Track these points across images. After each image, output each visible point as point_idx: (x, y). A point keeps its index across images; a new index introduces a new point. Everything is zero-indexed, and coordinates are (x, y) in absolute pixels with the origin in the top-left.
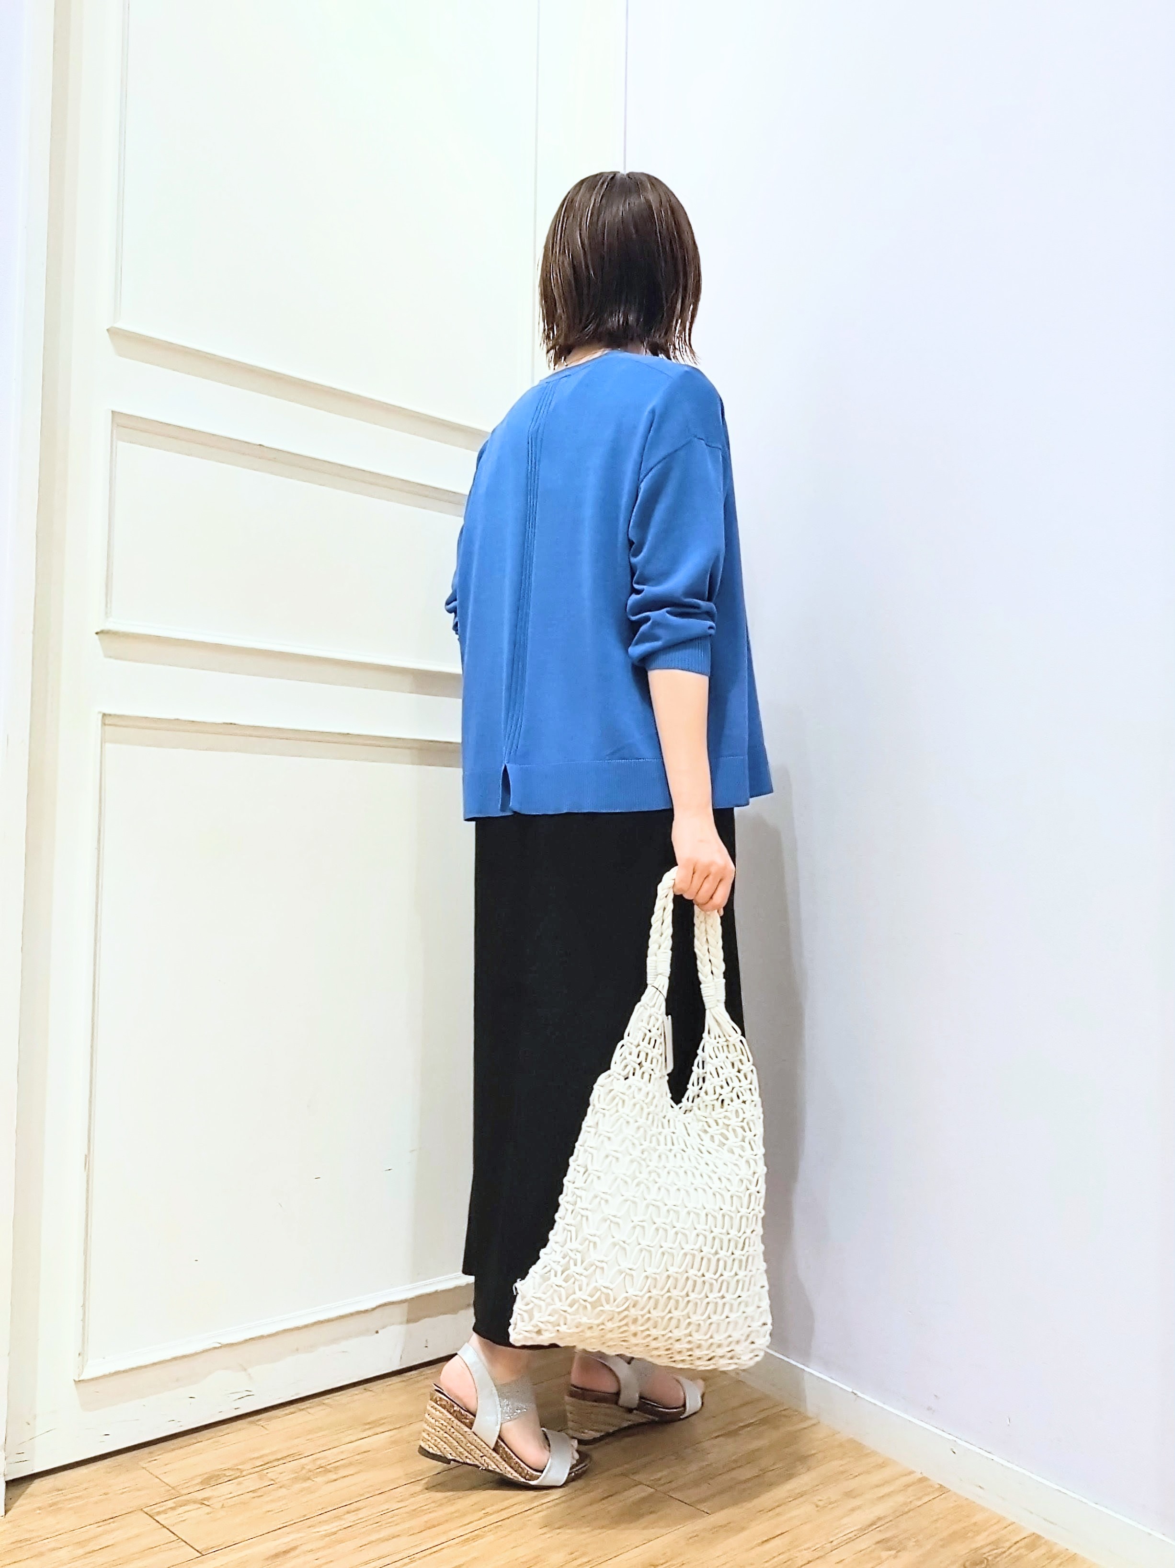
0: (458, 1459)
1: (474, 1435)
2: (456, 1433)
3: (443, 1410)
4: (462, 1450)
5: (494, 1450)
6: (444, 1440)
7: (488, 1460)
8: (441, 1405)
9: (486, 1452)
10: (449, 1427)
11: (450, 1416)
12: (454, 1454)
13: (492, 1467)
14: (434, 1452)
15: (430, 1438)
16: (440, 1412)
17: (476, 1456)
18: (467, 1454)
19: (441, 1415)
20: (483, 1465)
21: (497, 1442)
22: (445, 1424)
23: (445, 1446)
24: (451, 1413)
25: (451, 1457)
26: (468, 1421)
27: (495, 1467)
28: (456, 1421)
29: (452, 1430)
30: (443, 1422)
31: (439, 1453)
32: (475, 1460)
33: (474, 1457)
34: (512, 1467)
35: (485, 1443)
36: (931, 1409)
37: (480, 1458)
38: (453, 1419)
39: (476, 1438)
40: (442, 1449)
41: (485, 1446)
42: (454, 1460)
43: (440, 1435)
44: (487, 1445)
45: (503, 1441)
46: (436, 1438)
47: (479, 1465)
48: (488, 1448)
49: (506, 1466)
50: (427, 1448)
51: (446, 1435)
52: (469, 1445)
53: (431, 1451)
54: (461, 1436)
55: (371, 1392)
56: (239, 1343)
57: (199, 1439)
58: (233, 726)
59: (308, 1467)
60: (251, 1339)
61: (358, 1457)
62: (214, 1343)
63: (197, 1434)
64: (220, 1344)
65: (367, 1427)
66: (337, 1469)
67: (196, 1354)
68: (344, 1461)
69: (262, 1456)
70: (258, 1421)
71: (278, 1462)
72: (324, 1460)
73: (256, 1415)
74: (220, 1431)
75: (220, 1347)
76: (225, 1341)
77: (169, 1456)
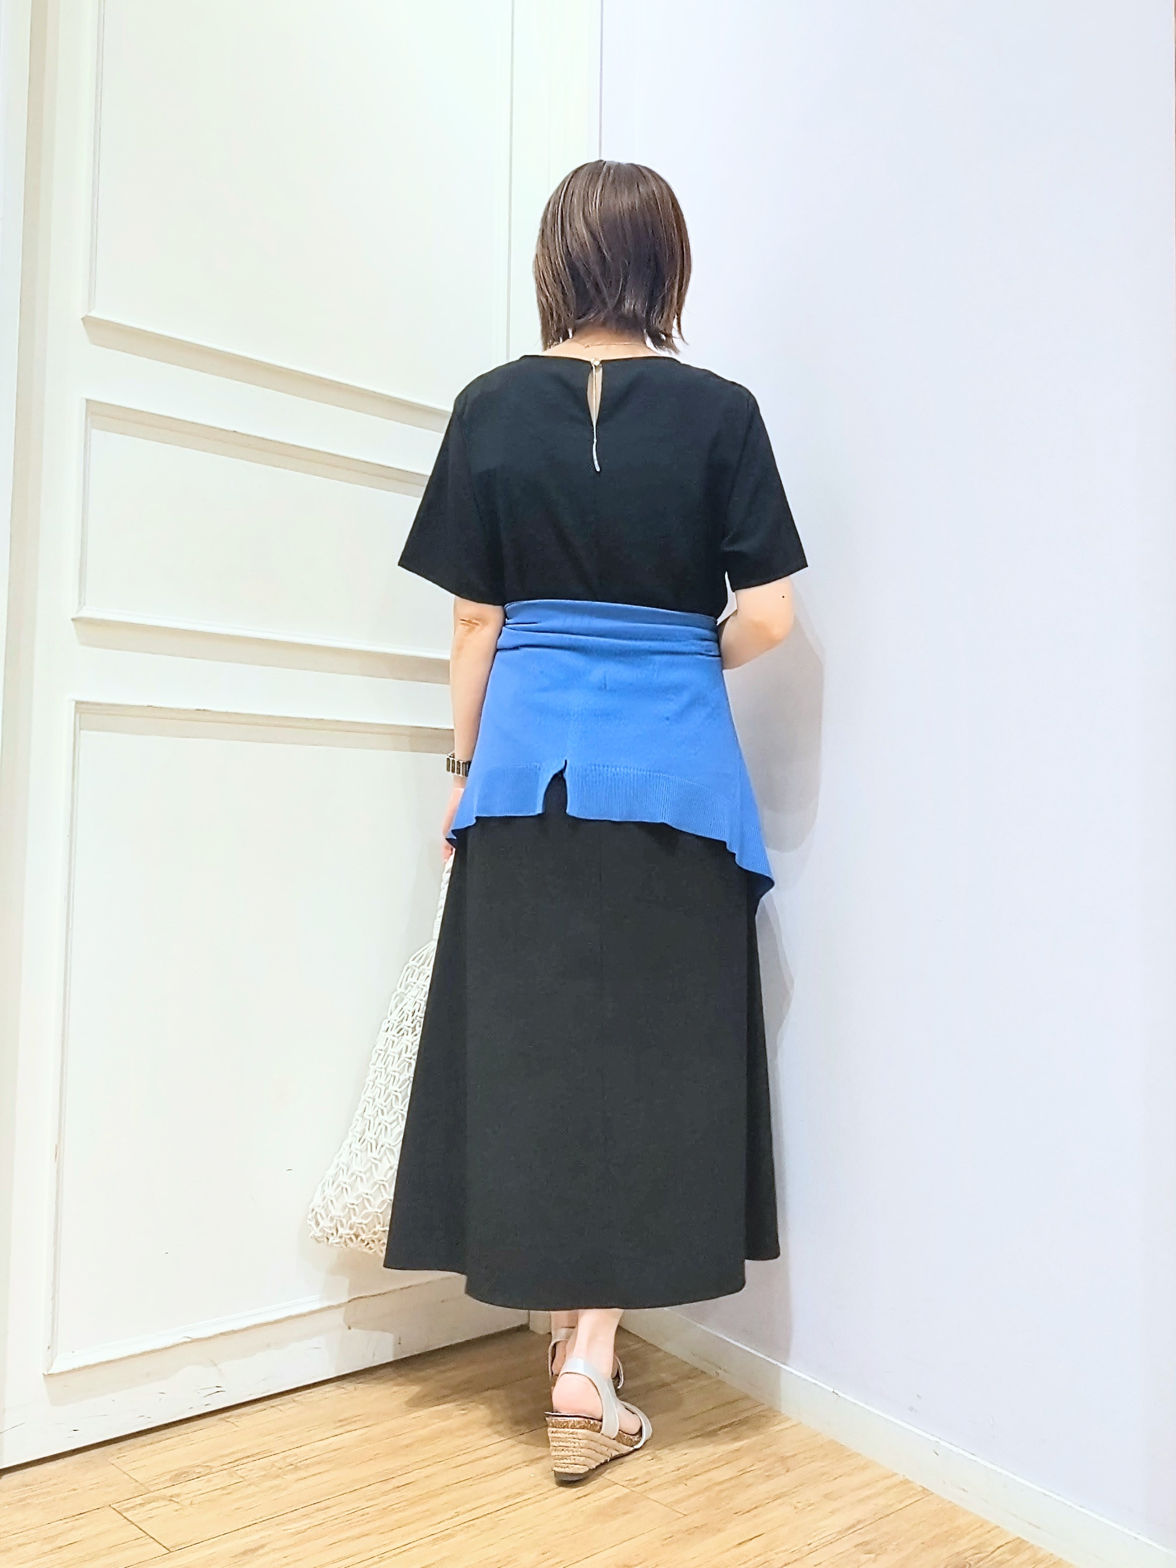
36: (913, 1409)
55: (343, 1390)
56: (209, 1338)
57: (169, 1436)
58: (208, 713)
59: (278, 1465)
60: (222, 1334)
61: (327, 1455)
62: (184, 1337)
63: (167, 1431)
64: (189, 1338)
65: (338, 1424)
66: (307, 1466)
67: (166, 1349)
68: (315, 1459)
69: (233, 1453)
70: (228, 1418)
71: (248, 1459)
72: (296, 1458)
73: (227, 1412)
74: (189, 1428)
75: (189, 1342)
76: (195, 1335)
77: (138, 1453)
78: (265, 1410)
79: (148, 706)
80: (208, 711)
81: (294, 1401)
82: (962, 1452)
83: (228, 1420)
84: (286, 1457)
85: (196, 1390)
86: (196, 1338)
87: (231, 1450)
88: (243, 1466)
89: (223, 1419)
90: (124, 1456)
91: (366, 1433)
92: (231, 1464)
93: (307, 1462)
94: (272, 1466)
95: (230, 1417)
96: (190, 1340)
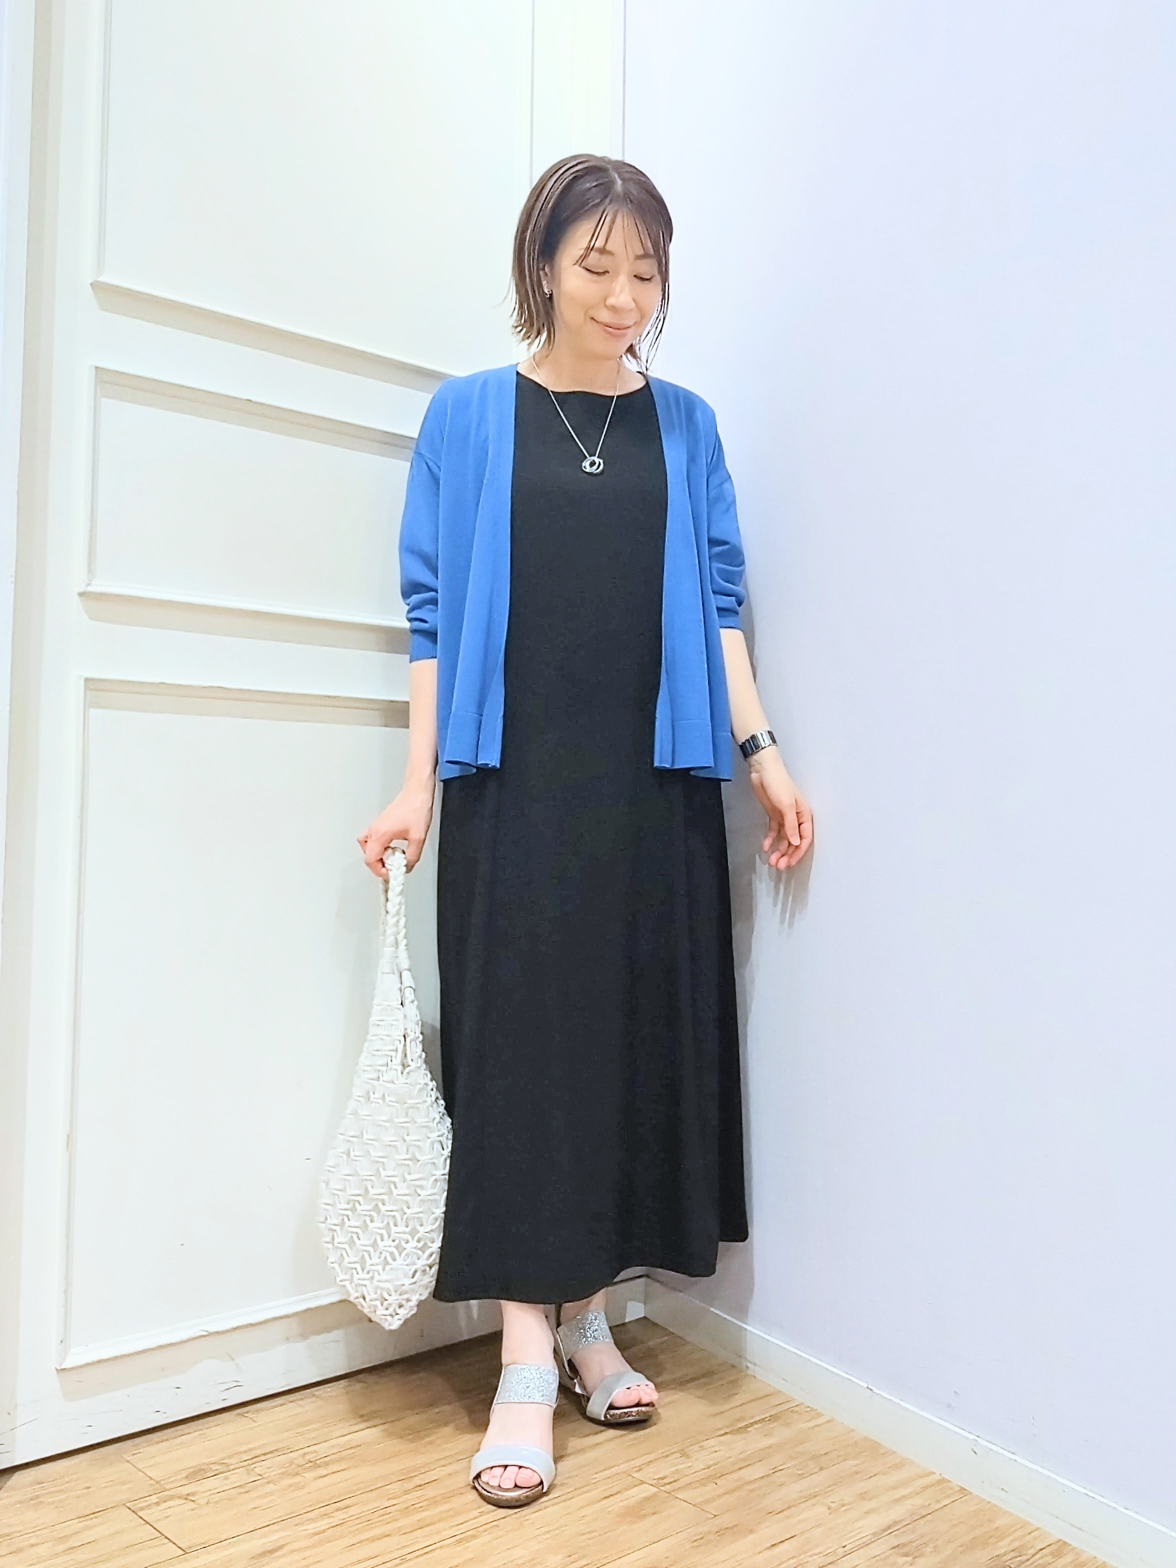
36: (951, 1406)
55: (363, 1384)
56: (227, 1332)
57: (185, 1431)
59: (296, 1462)
60: (240, 1327)
62: (201, 1330)
63: (184, 1426)
64: (206, 1331)
65: (359, 1420)
66: (327, 1464)
67: (182, 1342)
68: (334, 1456)
69: (250, 1450)
71: (266, 1456)
72: (314, 1455)
73: (244, 1407)
74: (207, 1423)
75: (207, 1335)
76: (212, 1329)
77: (152, 1449)
78: (283, 1405)
81: (314, 1395)
82: (1001, 1451)
83: (246, 1415)
84: (305, 1454)
85: (212, 1385)
86: (212, 1331)
87: (251, 1446)
88: (262, 1464)
89: (241, 1414)
90: (140, 1453)
91: (388, 1429)
92: (248, 1462)
93: (326, 1459)
94: (292, 1463)
95: (247, 1412)
96: (206, 1333)
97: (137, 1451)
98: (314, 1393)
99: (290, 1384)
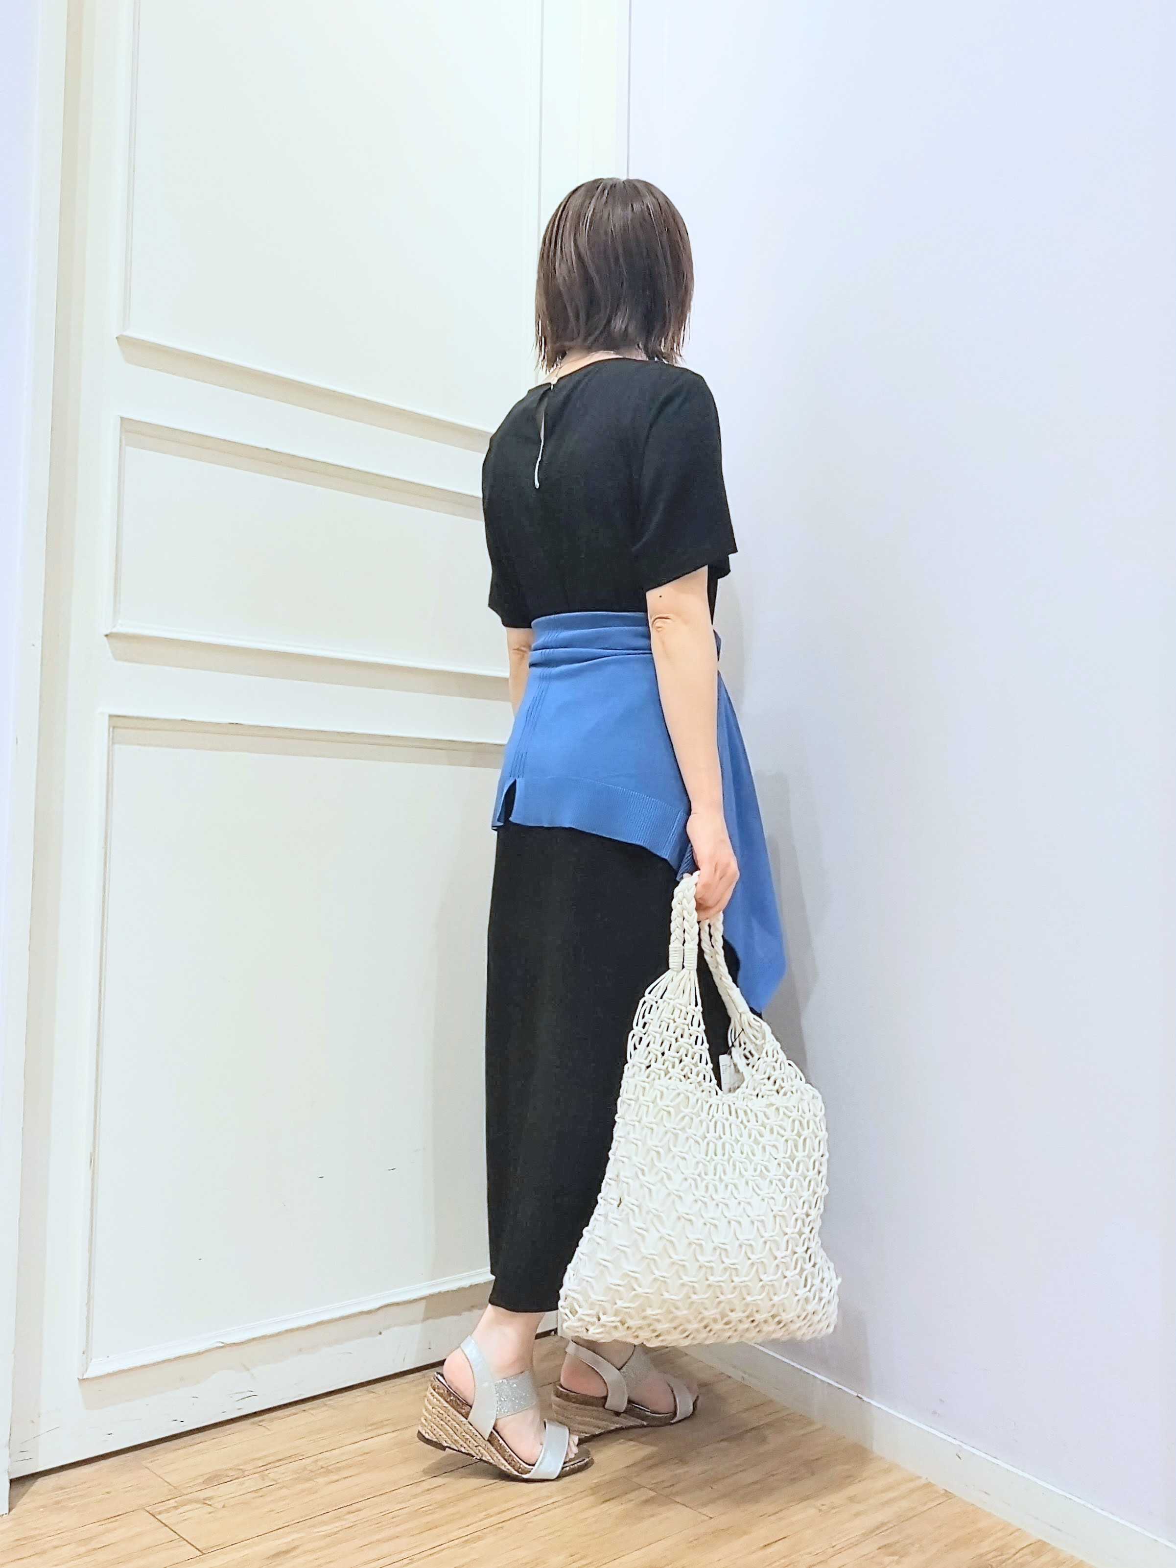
0: (453, 1446)
1: (469, 1425)
2: (452, 1422)
3: (439, 1398)
4: (457, 1438)
5: (488, 1440)
6: (440, 1427)
7: (483, 1451)
8: (438, 1393)
9: (481, 1443)
10: (446, 1415)
11: (446, 1405)
12: (450, 1442)
13: (487, 1457)
14: (430, 1438)
15: (427, 1424)
16: (437, 1400)
17: (470, 1445)
18: (462, 1443)
19: (438, 1402)
20: (477, 1454)
21: (492, 1432)
22: (442, 1412)
23: (441, 1433)
24: (447, 1402)
25: (446, 1445)
26: (464, 1411)
27: (490, 1458)
28: (452, 1410)
29: (449, 1418)
30: (439, 1409)
31: (435, 1440)
32: (469, 1449)
33: (469, 1447)
34: (505, 1460)
35: (479, 1434)
36: (936, 1413)
37: (475, 1448)
38: (450, 1408)
39: (471, 1427)
40: (438, 1435)
41: (479, 1436)
42: (450, 1448)
43: (436, 1422)
44: (482, 1436)
45: (497, 1432)
46: (432, 1424)
47: (474, 1454)
48: (482, 1440)
49: (500, 1457)
50: (423, 1433)
51: (442, 1422)
52: (464, 1434)
53: (427, 1436)
54: (457, 1425)
55: (372, 1394)
56: (242, 1343)
57: (202, 1439)
58: (239, 726)
59: (310, 1468)
60: (254, 1339)
61: (360, 1458)
62: (217, 1342)
63: (200, 1434)
64: (222, 1343)
65: (370, 1428)
66: (339, 1469)
67: (199, 1354)
68: (346, 1462)
69: (266, 1456)
70: (260, 1422)
71: (280, 1462)
72: (327, 1461)
73: (259, 1416)
74: (222, 1432)
75: (222, 1347)
76: (228, 1341)
77: (172, 1456)
78: (296, 1414)
79: (182, 720)
80: (240, 724)
81: (326, 1405)
82: (984, 1455)
83: (260, 1424)
84: (317, 1461)
85: (229, 1395)
86: (228, 1343)
87: (264, 1453)
88: (276, 1469)
89: (254, 1423)
90: (158, 1459)
91: (397, 1436)
92: (263, 1468)
93: (339, 1465)
94: (305, 1469)
95: (262, 1421)
96: (223, 1345)
97: (156, 1458)
98: (327, 1403)
99: (301, 1395)
